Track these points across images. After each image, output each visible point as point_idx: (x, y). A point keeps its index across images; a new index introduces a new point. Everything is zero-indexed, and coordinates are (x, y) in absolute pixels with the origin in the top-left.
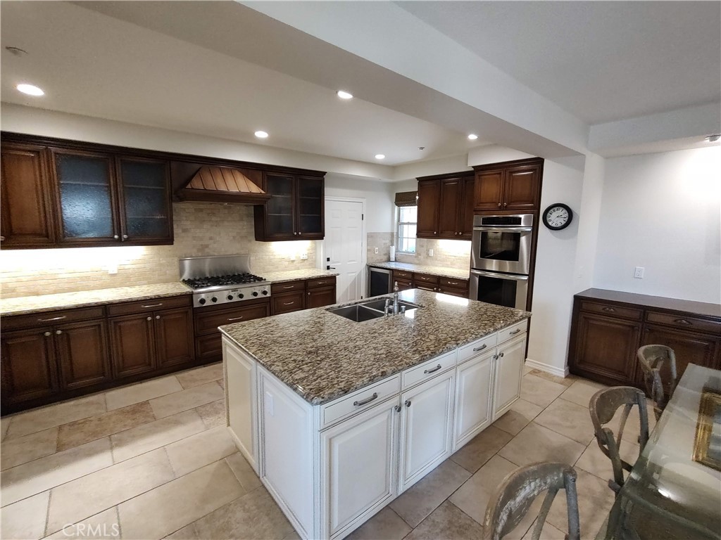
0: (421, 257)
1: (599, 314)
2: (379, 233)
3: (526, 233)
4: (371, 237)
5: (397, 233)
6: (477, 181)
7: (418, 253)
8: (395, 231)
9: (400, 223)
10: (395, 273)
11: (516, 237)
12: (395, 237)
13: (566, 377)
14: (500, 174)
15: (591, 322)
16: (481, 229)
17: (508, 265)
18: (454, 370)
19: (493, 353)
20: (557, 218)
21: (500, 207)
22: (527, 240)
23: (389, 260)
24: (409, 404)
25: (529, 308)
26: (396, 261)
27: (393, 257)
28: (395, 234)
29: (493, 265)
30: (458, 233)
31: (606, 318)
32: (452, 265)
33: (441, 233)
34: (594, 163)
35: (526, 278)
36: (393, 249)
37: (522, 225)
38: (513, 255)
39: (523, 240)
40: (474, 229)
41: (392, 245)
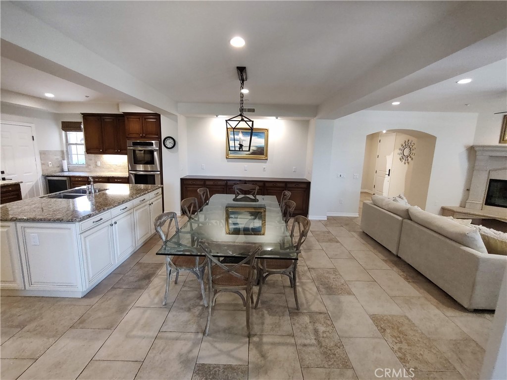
0: (91, 167)
1: (190, 185)
2: (51, 151)
3: (156, 150)
4: (43, 154)
5: (67, 151)
6: (126, 121)
7: (88, 165)
8: (65, 150)
9: (68, 144)
10: (72, 179)
11: (152, 152)
12: (65, 154)
13: (181, 215)
14: (139, 118)
15: (188, 189)
16: (131, 148)
17: (149, 167)
18: (132, 210)
19: (148, 202)
20: (169, 143)
21: (141, 136)
22: (157, 154)
23: (62, 171)
24: (116, 223)
25: (162, 183)
26: (69, 171)
27: (66, 168)
28: (65, 151)
29: (140, 167)
30: (118, 151)
31: (193, 186)
32: (115, 170)
33: (106, 150)
34: (181, 119)
35: (159, 173)
36: (65, 163)
37: (154, 146)
38: (152, 162)
39: (156, 154)
40: (128, 148)
41: (64, 160)
